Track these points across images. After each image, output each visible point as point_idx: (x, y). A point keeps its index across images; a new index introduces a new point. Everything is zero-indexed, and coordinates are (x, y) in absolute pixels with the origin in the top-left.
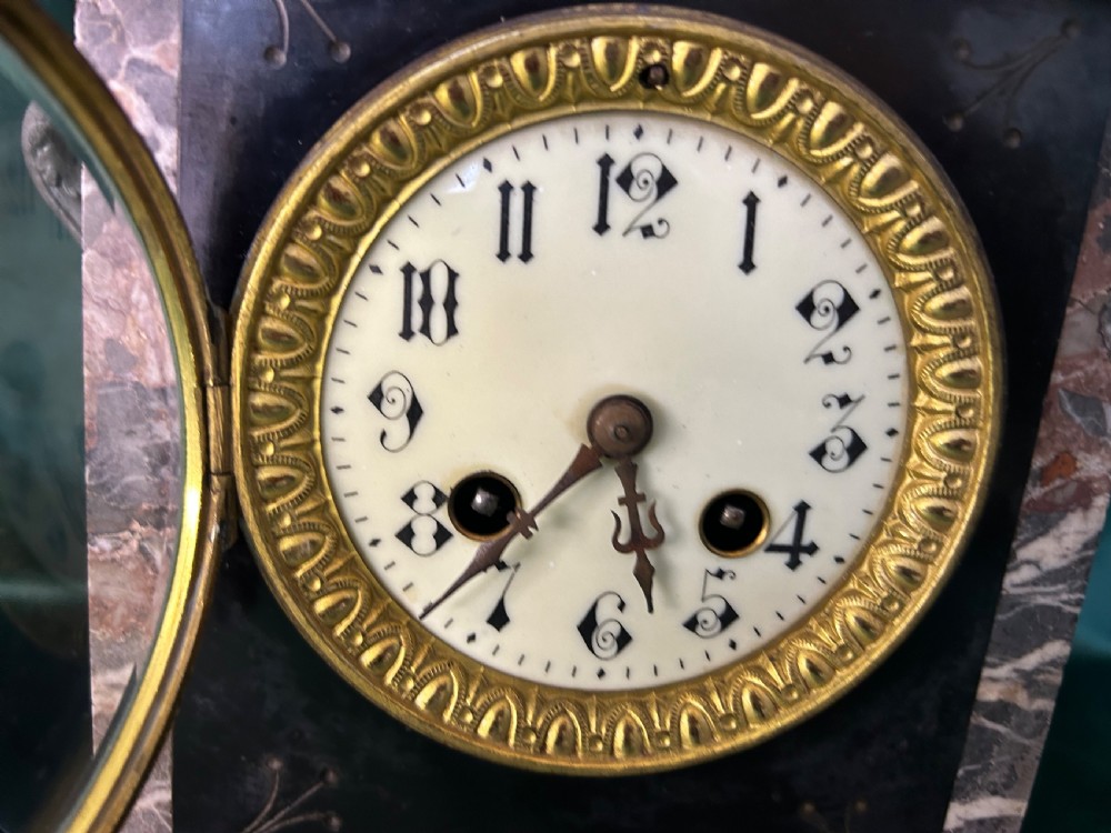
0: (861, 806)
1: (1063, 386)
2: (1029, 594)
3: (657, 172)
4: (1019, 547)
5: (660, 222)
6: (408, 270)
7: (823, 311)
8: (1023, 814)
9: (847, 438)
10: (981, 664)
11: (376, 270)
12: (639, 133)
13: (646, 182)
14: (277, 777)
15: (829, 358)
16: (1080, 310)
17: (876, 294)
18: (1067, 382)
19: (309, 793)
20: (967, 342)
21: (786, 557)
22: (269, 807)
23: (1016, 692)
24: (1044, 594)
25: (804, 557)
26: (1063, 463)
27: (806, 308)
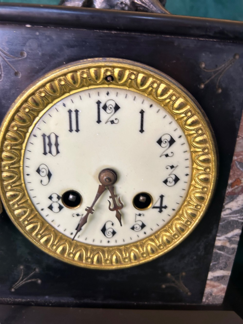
0: (184, 274)
1: (236, 160)
2: (229, 217)
3: (114, 105)
4: (225, 205)
5: (116, 119)
6: (44, 136)
7: (165, 143)
8: (230, 274)
9: (174, 177)
10: (215, 236)
11: (35, 136)
12: (108, 94)
13: (111, 108)
14: (23, 270)
15: (167, 156)
16: (241, 139)
17: (180, 137)
18: (237, 159)
19: (32, 274)
20: (206, 151)
21: (158, 210)
22: (21, 278)
23: (226, 243)
24: (233, 217)
25: (163, 209)
26: (237, 181)
27: (160, 142)
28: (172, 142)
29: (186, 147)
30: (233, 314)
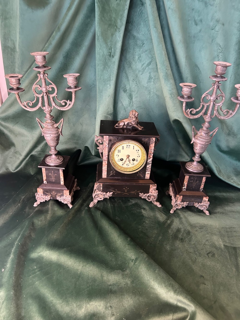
0: (141, 173)
3: (129, 145)
4: (148, 160)
8: (150, 173)
9: (139, 156)
15: (138, 153)
18: (149, 153)
19: (113, 173)
21: (136, 161)
23: (149, 167)
27: (137, 151)
28: (138, 150)
29: (141, 151)
30: (151, 180)
